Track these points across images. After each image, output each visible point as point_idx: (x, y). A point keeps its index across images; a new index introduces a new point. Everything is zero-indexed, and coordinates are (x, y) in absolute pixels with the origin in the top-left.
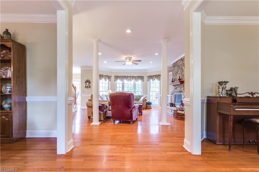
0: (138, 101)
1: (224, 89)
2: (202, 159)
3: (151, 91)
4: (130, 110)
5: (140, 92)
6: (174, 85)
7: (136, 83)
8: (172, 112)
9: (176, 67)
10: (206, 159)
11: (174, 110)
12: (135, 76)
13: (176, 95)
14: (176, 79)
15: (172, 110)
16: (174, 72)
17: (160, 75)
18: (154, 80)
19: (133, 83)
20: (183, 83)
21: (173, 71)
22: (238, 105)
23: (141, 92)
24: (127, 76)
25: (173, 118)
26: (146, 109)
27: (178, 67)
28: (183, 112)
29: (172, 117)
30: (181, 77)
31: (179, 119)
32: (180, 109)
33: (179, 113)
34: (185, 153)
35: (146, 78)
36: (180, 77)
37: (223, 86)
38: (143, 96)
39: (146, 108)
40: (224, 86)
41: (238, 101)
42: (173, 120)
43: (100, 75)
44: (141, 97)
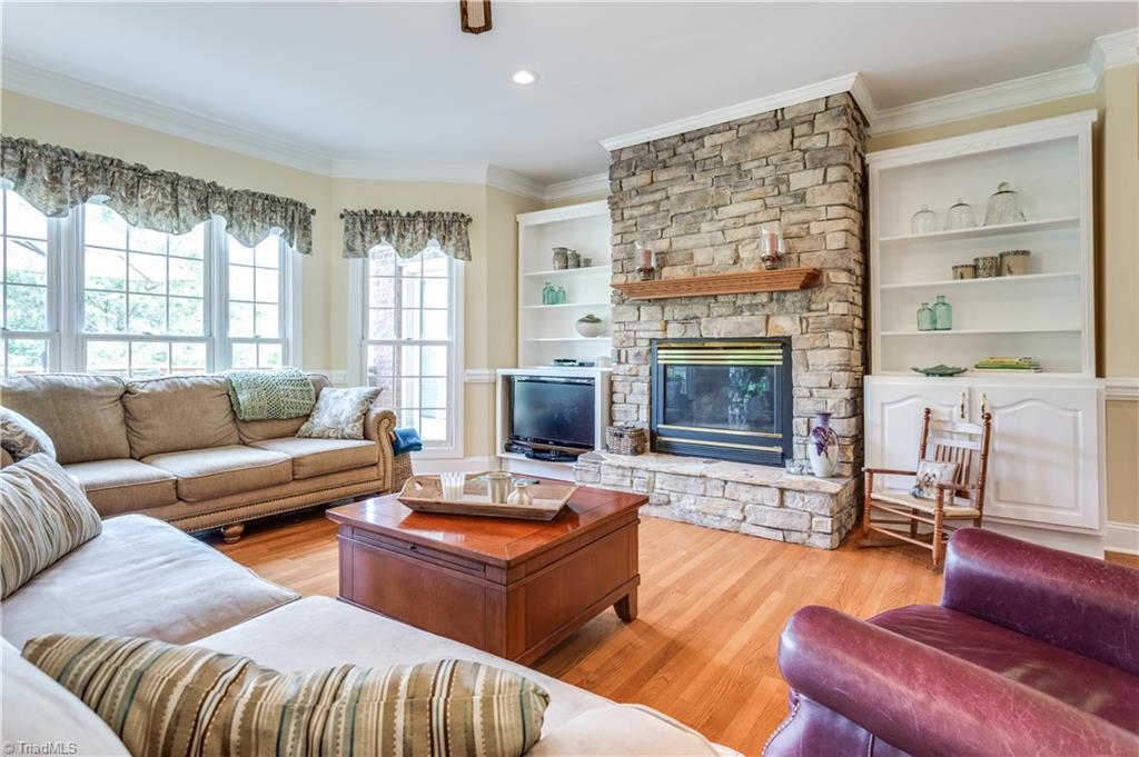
0: (293, 434)
3: (373, 336)
7: (233, 258)
8: (781, 506)
9: (681, 171)
12: (229, 188)
13: (665, 366)
15: (782, 491)
16: (647, 209)
17: (469, 221)
18: (416, 247)
19: (202, 255)
21: (638, 201)
23: (283, 341)
27: (717, 173)
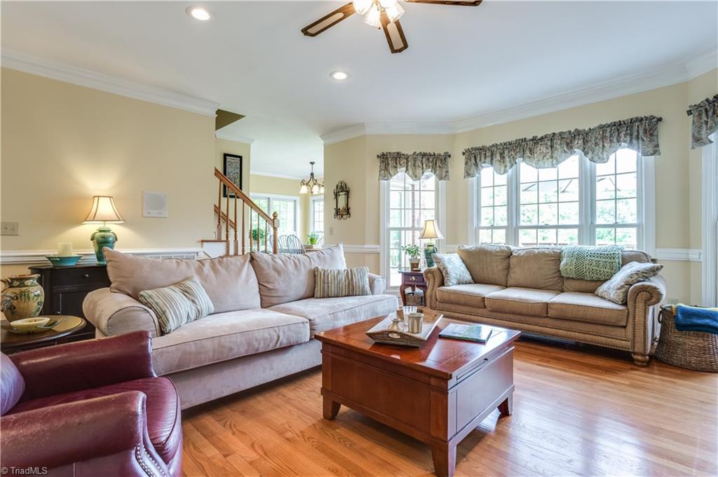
23: (638, 226)
24: (529, 137)
38: (635, 258)
43: (384, 158)
44: (619, 261)
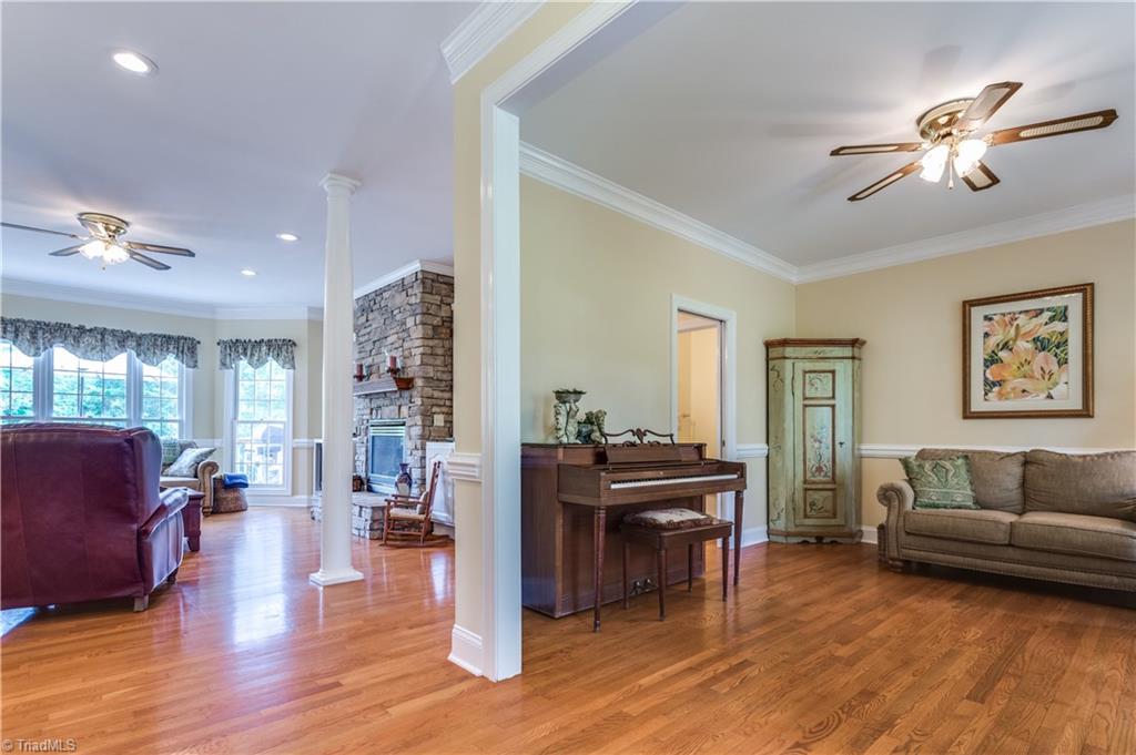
1: (573, 417)
2: (529, 688)
3: (240, 418)
4: (135, 527)
5: (176, 425)
6: (366, 395)
7: (145, 373)
8: (360, 516)
9: (376, 314)
10: (542, 683)
11: (373, 508)
12: (138, 333)
13: (373, 437)
14: (374, 368)
15: (361, 507)
16: (367, 337)
17: (294, 344)
19: (125, 371)
20: (408, 389)
21: (363, 332)
22: (615, 470)
23: (180, 422)
24: (75, 324)
25: (368, 542)
26: (212, 513)
27: (386, 316)
28: (410, 510)
29: (364, 537)
30: (398, 360)
31: (397, 543)
32: (399, 499)
33: (396, 519)
34: (464, 686)
35: (209, 353)
36: (394, 360)
37: (568, 405)
38: (191, 445)
39: (216, 510)
40: (573, 407)
41: (612, 456)
42: (368, 551)
44: (178, 448)
